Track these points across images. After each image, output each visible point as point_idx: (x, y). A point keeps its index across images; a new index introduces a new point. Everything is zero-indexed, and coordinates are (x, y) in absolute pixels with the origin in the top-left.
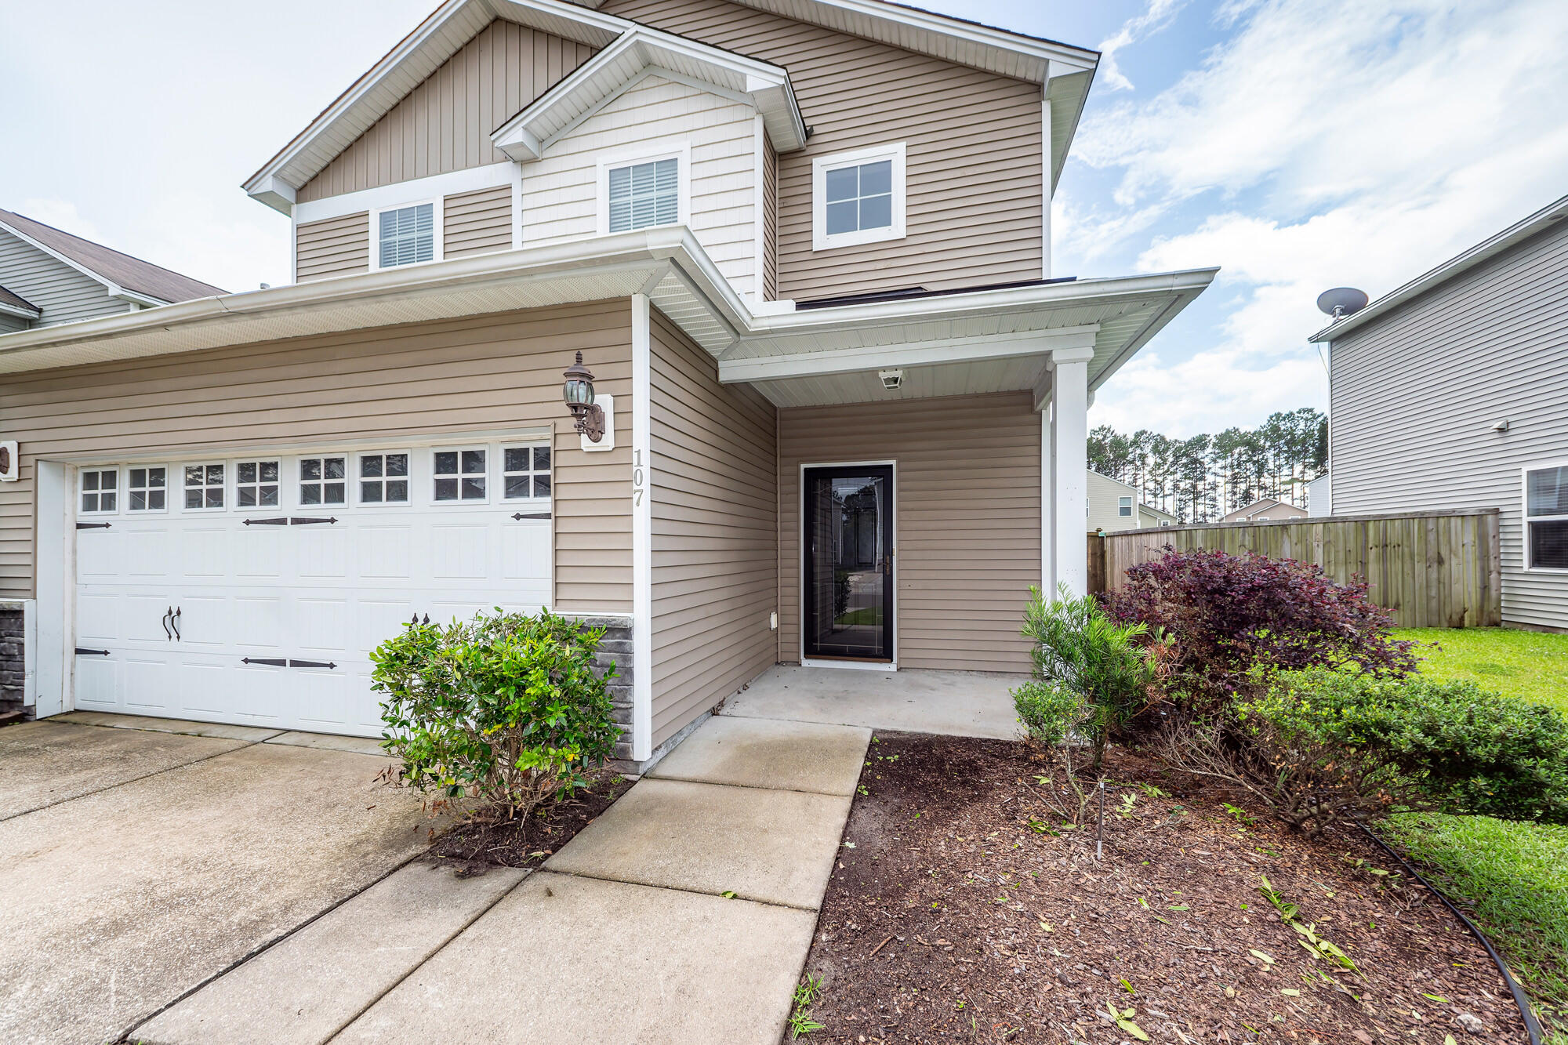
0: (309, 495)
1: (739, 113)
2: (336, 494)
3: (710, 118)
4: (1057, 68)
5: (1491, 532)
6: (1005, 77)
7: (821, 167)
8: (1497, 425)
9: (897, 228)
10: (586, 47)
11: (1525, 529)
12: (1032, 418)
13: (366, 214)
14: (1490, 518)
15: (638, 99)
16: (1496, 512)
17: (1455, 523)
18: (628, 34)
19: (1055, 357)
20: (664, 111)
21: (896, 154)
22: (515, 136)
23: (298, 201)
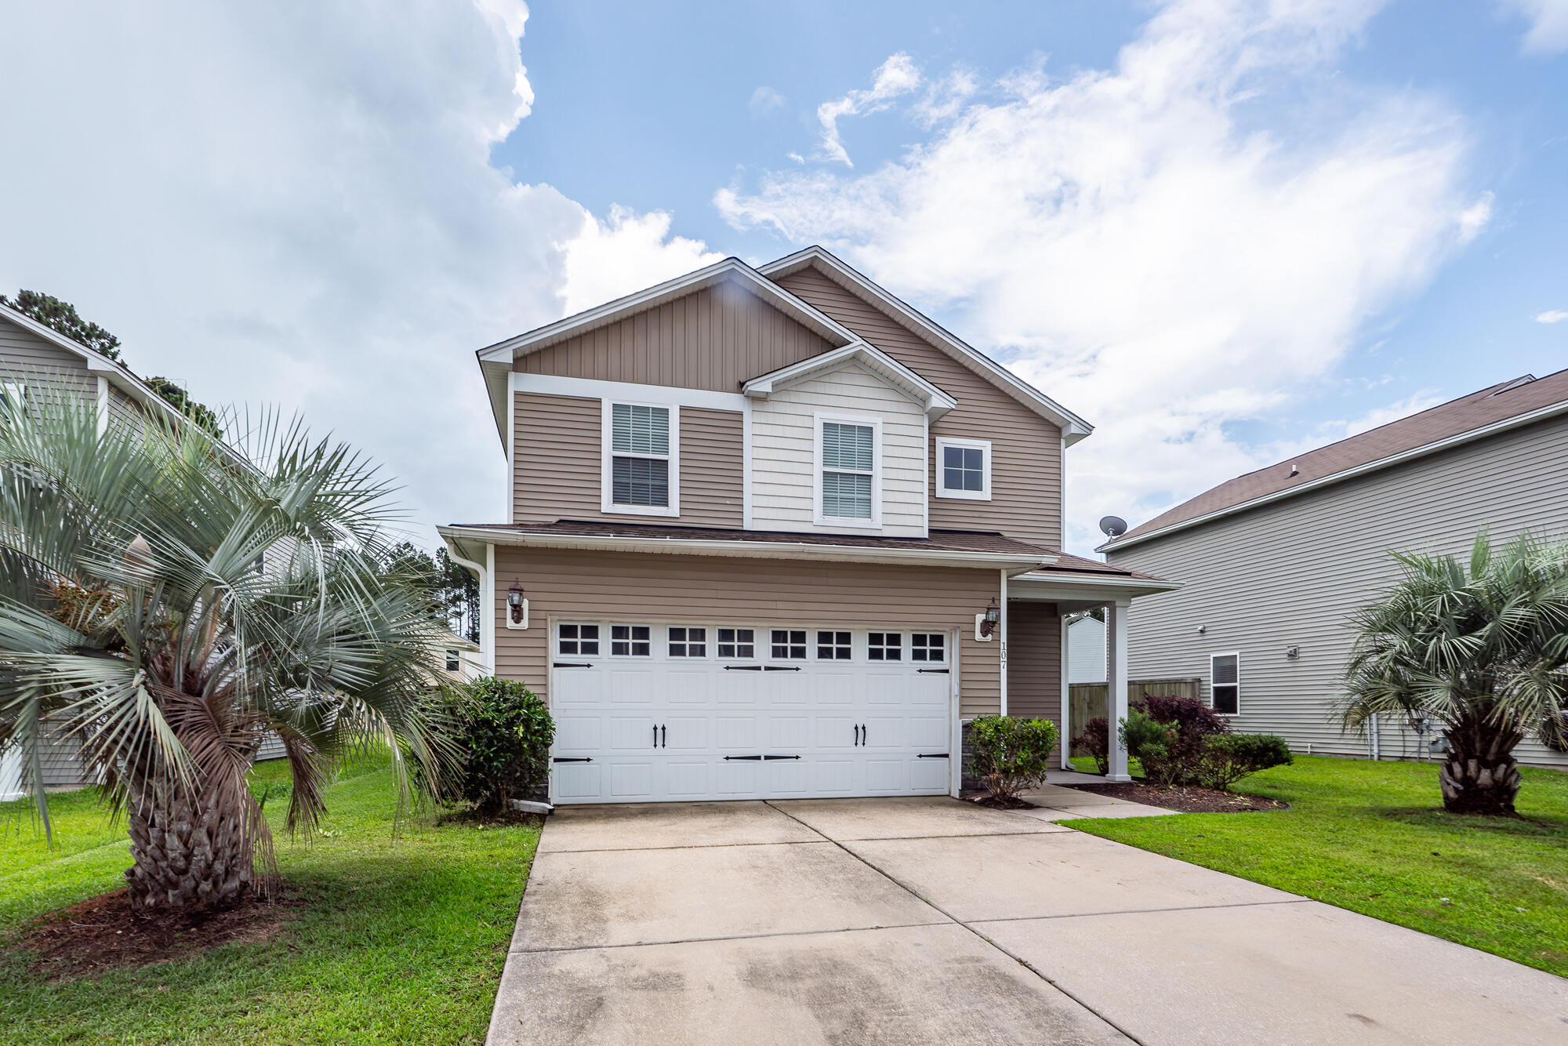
0: (778, 652)
1: (915, 410)
2: (799, 653)
3: (894, 407)
4: (1074, 429)
5: (1197, 693)
6: (1042, 418)
7: (942, 442)
8: (1200, 628)
9: (986, 494)
10: (830, 343)
11: (1212, 691)
12: (1057, 620)
13: (599, 401)
14: (1197, 684)
15: (845, 379)
16: (1199, 680)
17: (1183, 685)
18: (856, 343)
19: (1117, 604)
20: (865, 392)
21: (986, 447)
22: (764, 386)
23: (515, 370)
